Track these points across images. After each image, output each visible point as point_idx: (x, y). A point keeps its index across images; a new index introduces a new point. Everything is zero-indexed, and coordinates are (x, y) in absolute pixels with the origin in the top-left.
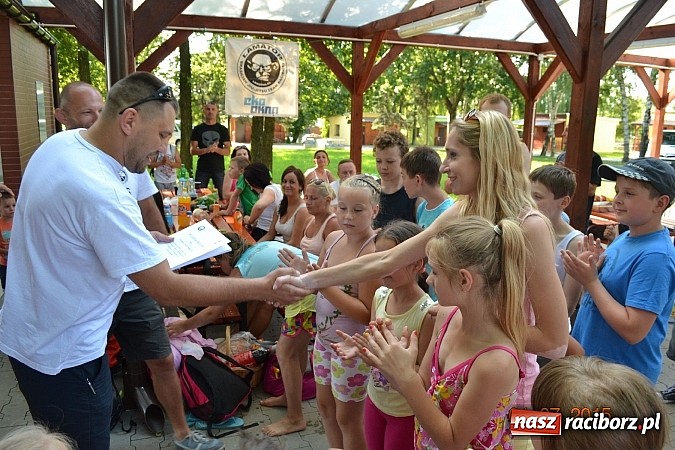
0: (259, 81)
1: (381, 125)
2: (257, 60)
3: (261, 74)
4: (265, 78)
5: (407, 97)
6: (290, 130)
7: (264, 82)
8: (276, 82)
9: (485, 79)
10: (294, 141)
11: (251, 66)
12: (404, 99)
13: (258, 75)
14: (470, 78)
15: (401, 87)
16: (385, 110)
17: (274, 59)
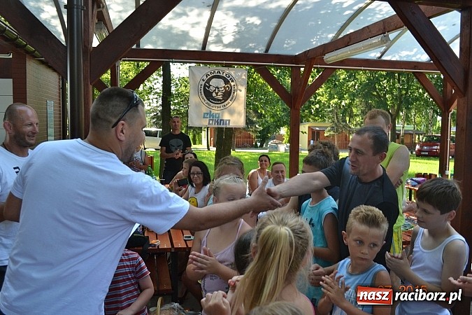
0: (215, 100)
1: (332, 133)
2: (214, 82)
3: (217, 94)
4: (220, 97)
5: (354, 110)
6: (257, 137)
7: (219, 100)
8: (229, 100)
9: (420, 94)
10: (261, 146)
11: (209, 87)
12: (352, 111)
13: (214, 94)
14: (407, 93)
15: (347, 102)
16: (336, 121)
17: (226, 82)
